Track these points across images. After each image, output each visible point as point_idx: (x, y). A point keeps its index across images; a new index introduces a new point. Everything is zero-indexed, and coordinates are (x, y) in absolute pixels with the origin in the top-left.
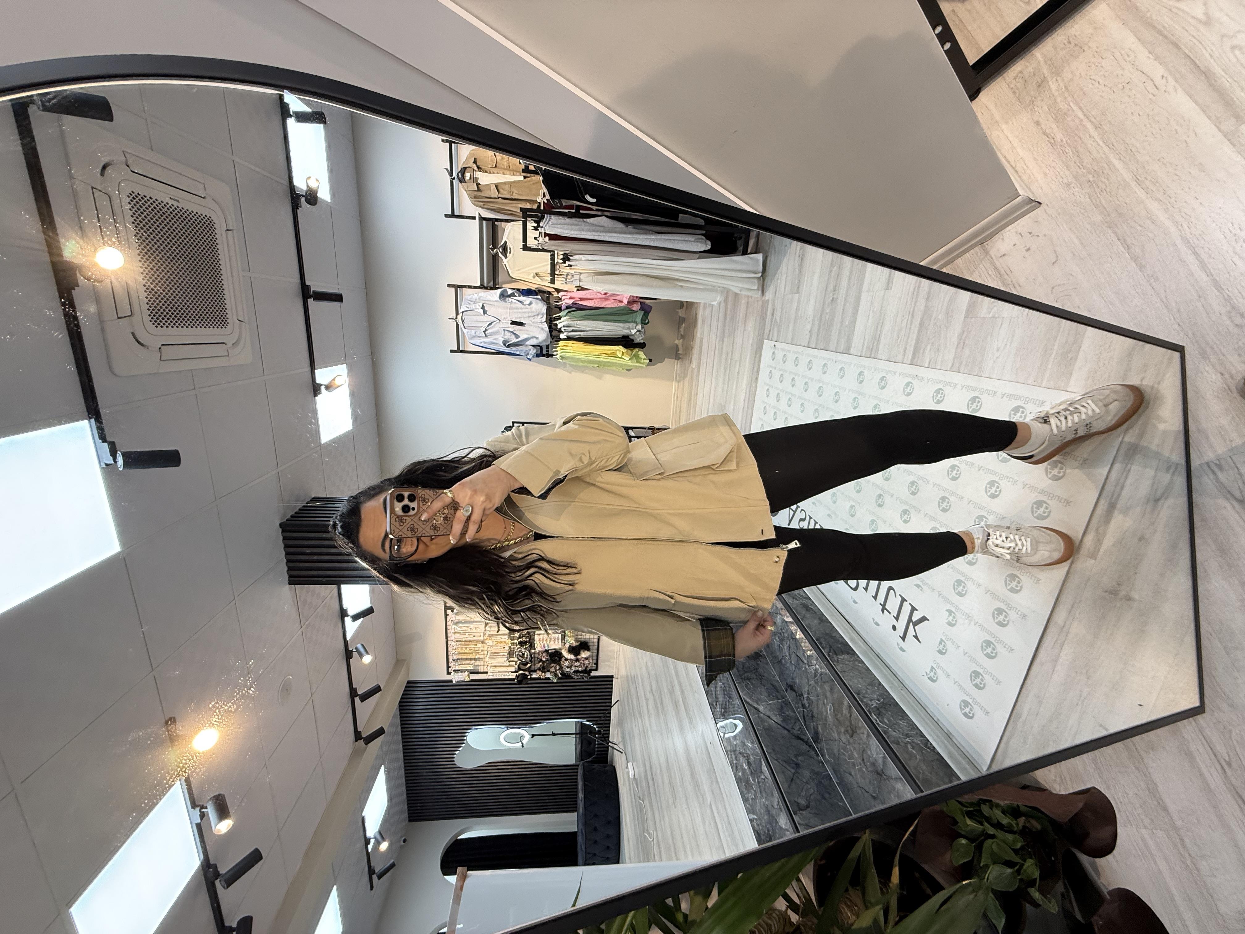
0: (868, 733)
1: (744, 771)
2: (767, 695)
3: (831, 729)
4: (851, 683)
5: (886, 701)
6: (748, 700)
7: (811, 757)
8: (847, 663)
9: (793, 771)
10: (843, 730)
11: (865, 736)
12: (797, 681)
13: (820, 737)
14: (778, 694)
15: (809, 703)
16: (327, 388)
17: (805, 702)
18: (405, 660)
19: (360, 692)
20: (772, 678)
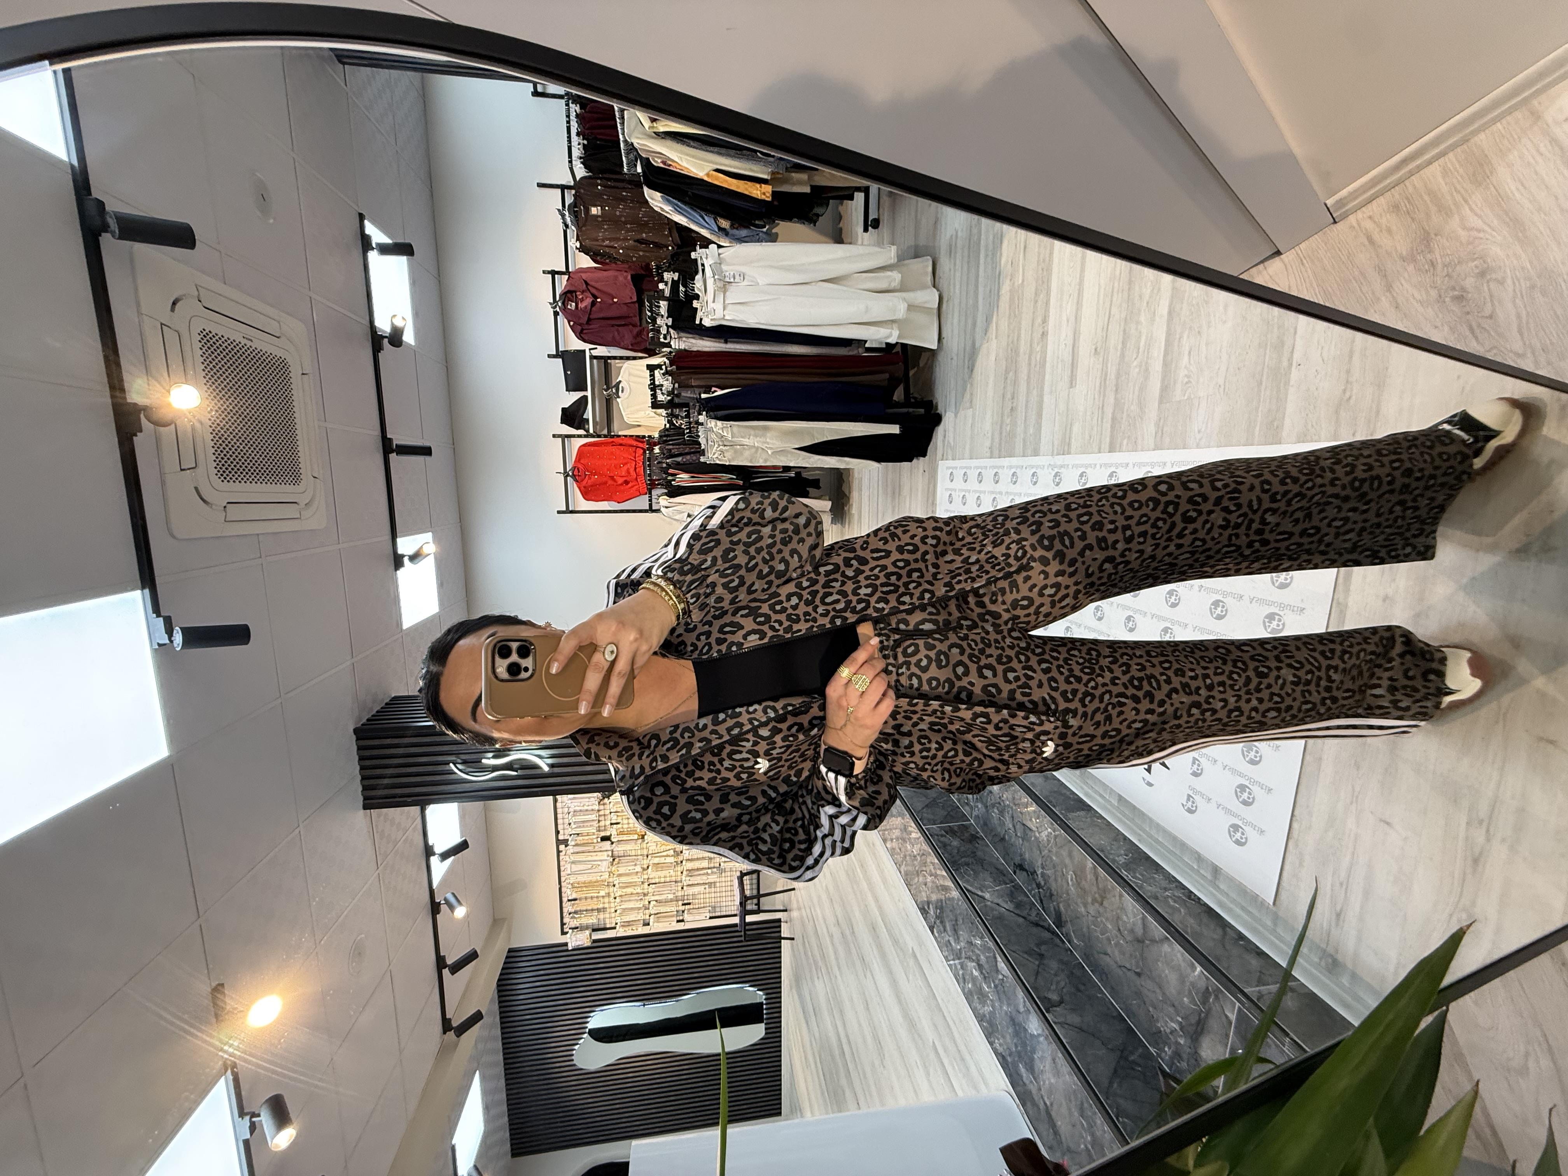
0: (1121, 893)
1: (974, 980)
2: (991, 880)
3: (1076, 903)
4: (1092, 841)
5: (1136, 856)
6: (970, 888)
7: (1056, 945)
8: (1084, 820)
9: (1037, 962)
10: (1090, 900)
11: (1117, 897)
12: (1027, 856)
13: (1064, 918)
14: (1004, 878)
15: (1044, 879)
16: (414, 558)
17: (1040, 879)
18: (504, 920)
19: (449, 962)
20: (994, 861)
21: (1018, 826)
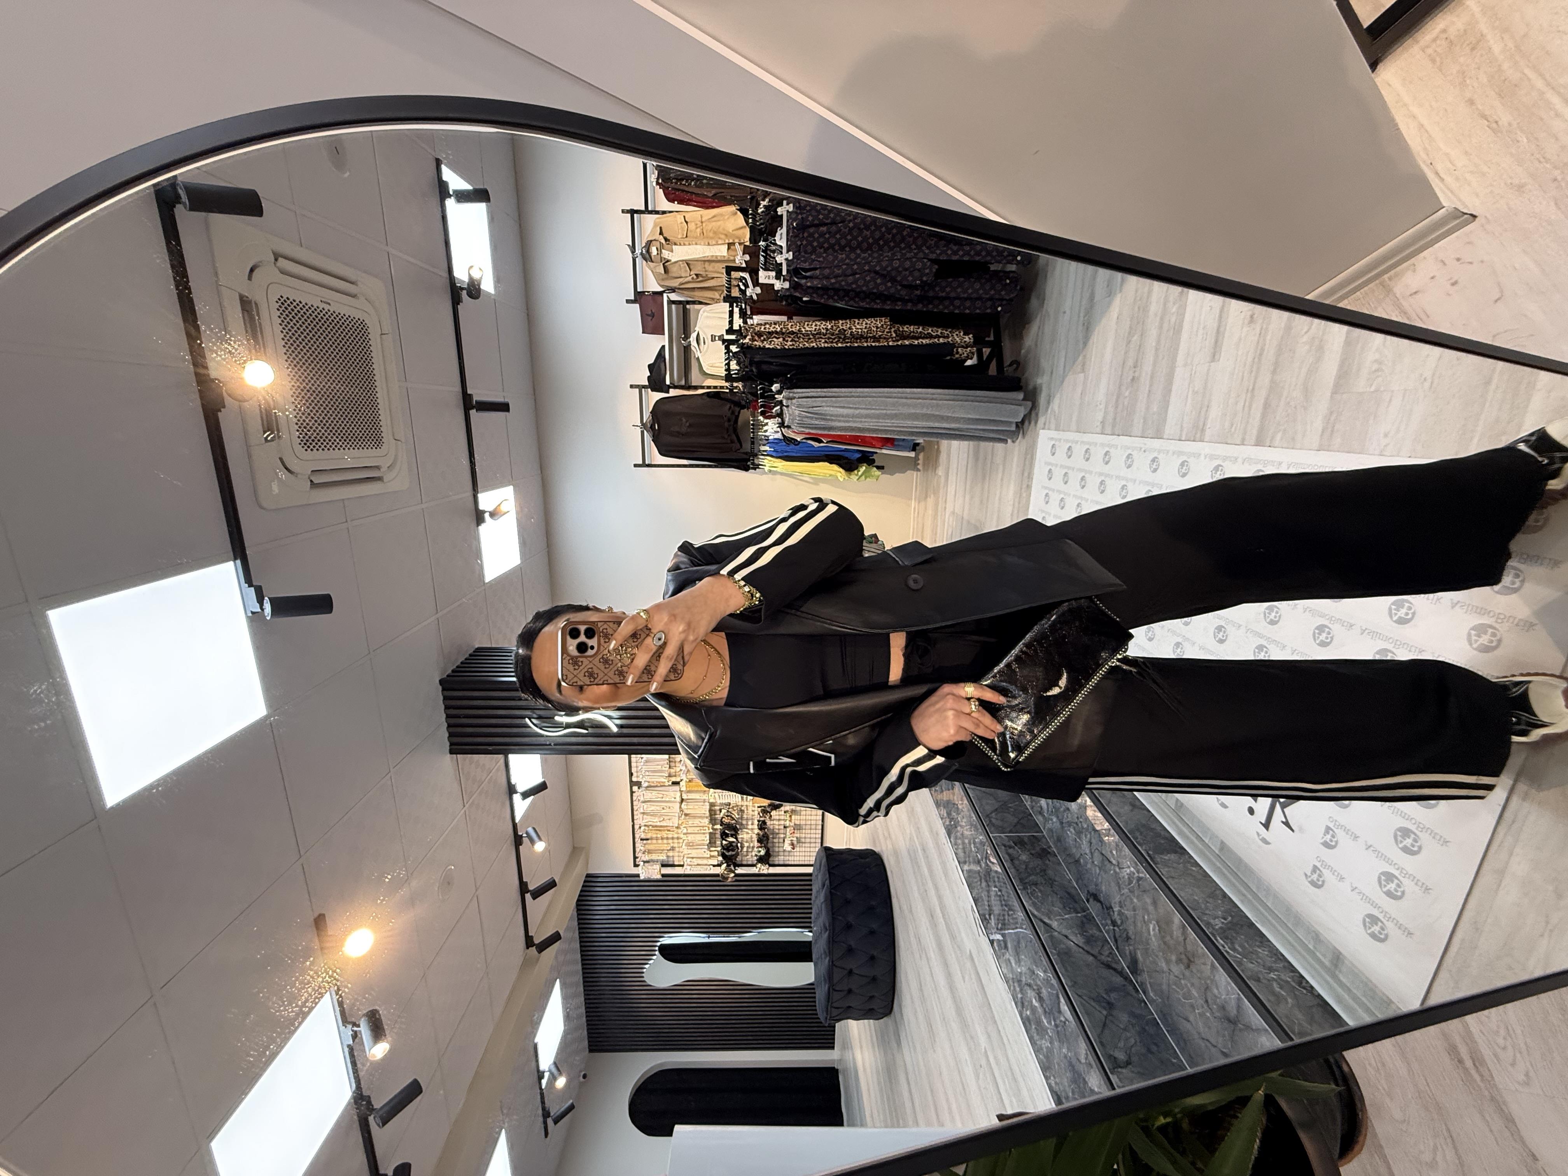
0: (1213, 966)
1: (1033, 1010)
2: (1061, 906)
3: (1157, 956)
4: (1183, 894)
5: (1235, 921)
6: (1036, 913)
7: (1128, 994)
8: (1175, 865)
9: (1105, 1012)
10: (1174, 958)
11: (1209, 967)
12: (1103, 888)
13: (1140, 966)
14: (1077, 906)
15: (1121, 919)
16: (493, 515)
17: (1116, 916)
18: (583, 849)
19: (531, 887)
20: (1066, 883)
21: (1096, 854)
